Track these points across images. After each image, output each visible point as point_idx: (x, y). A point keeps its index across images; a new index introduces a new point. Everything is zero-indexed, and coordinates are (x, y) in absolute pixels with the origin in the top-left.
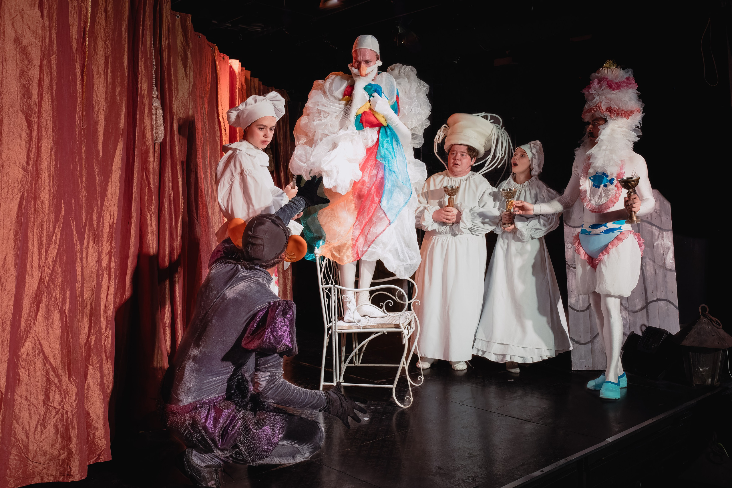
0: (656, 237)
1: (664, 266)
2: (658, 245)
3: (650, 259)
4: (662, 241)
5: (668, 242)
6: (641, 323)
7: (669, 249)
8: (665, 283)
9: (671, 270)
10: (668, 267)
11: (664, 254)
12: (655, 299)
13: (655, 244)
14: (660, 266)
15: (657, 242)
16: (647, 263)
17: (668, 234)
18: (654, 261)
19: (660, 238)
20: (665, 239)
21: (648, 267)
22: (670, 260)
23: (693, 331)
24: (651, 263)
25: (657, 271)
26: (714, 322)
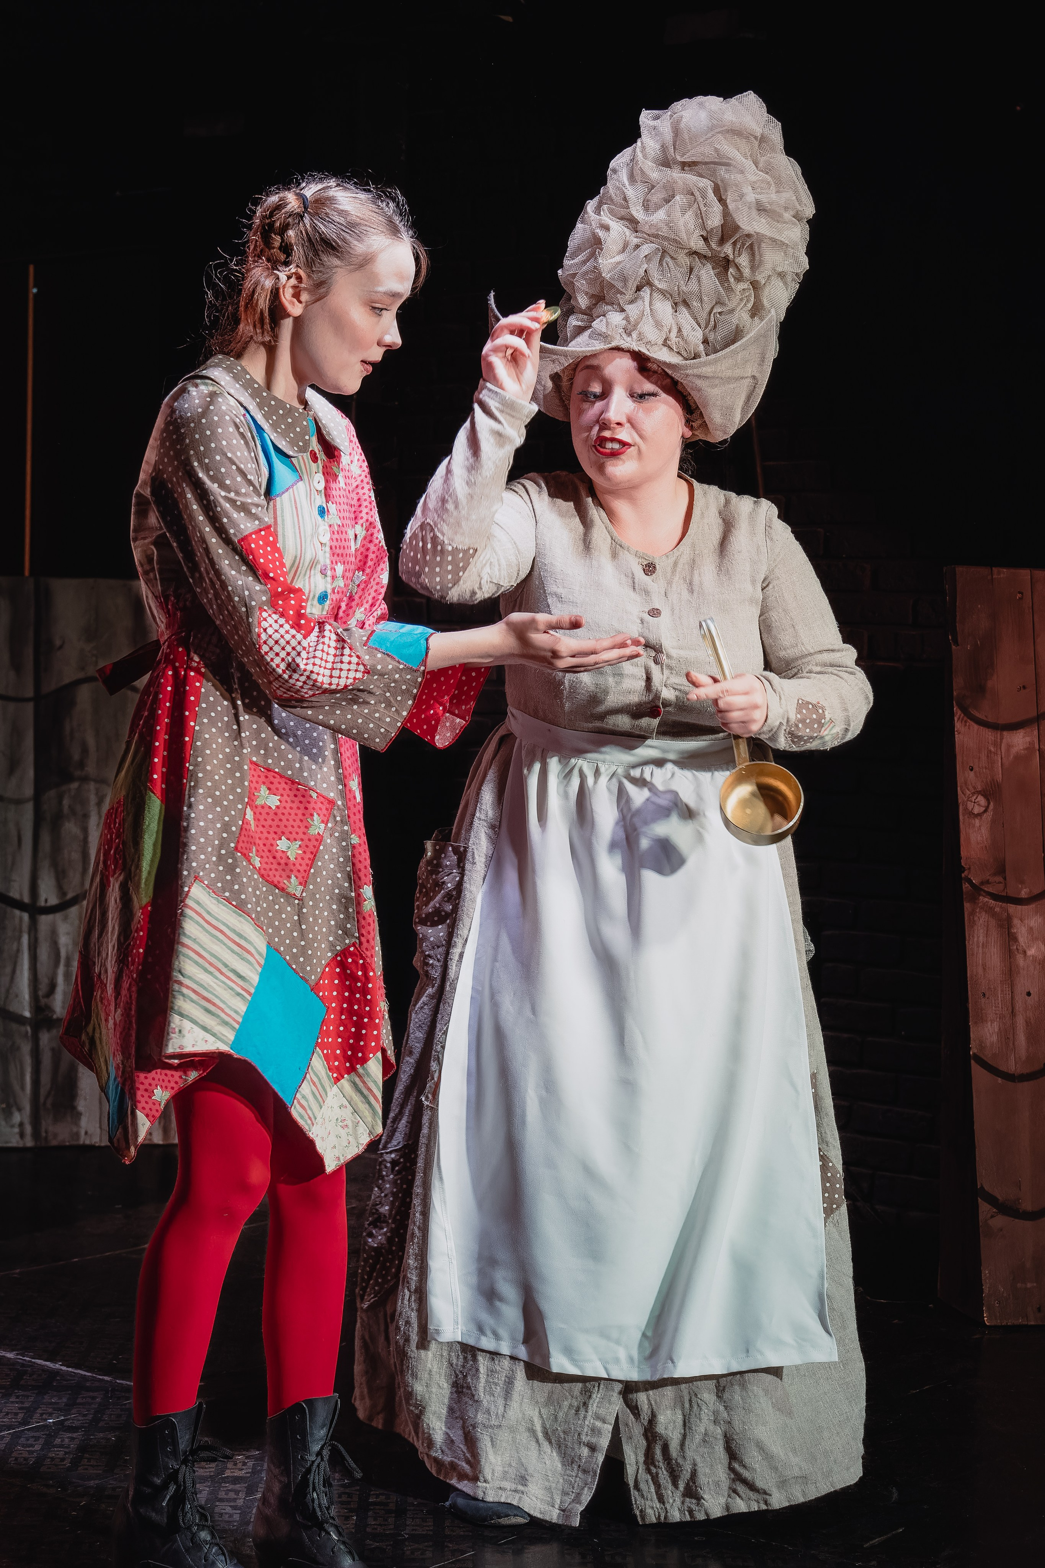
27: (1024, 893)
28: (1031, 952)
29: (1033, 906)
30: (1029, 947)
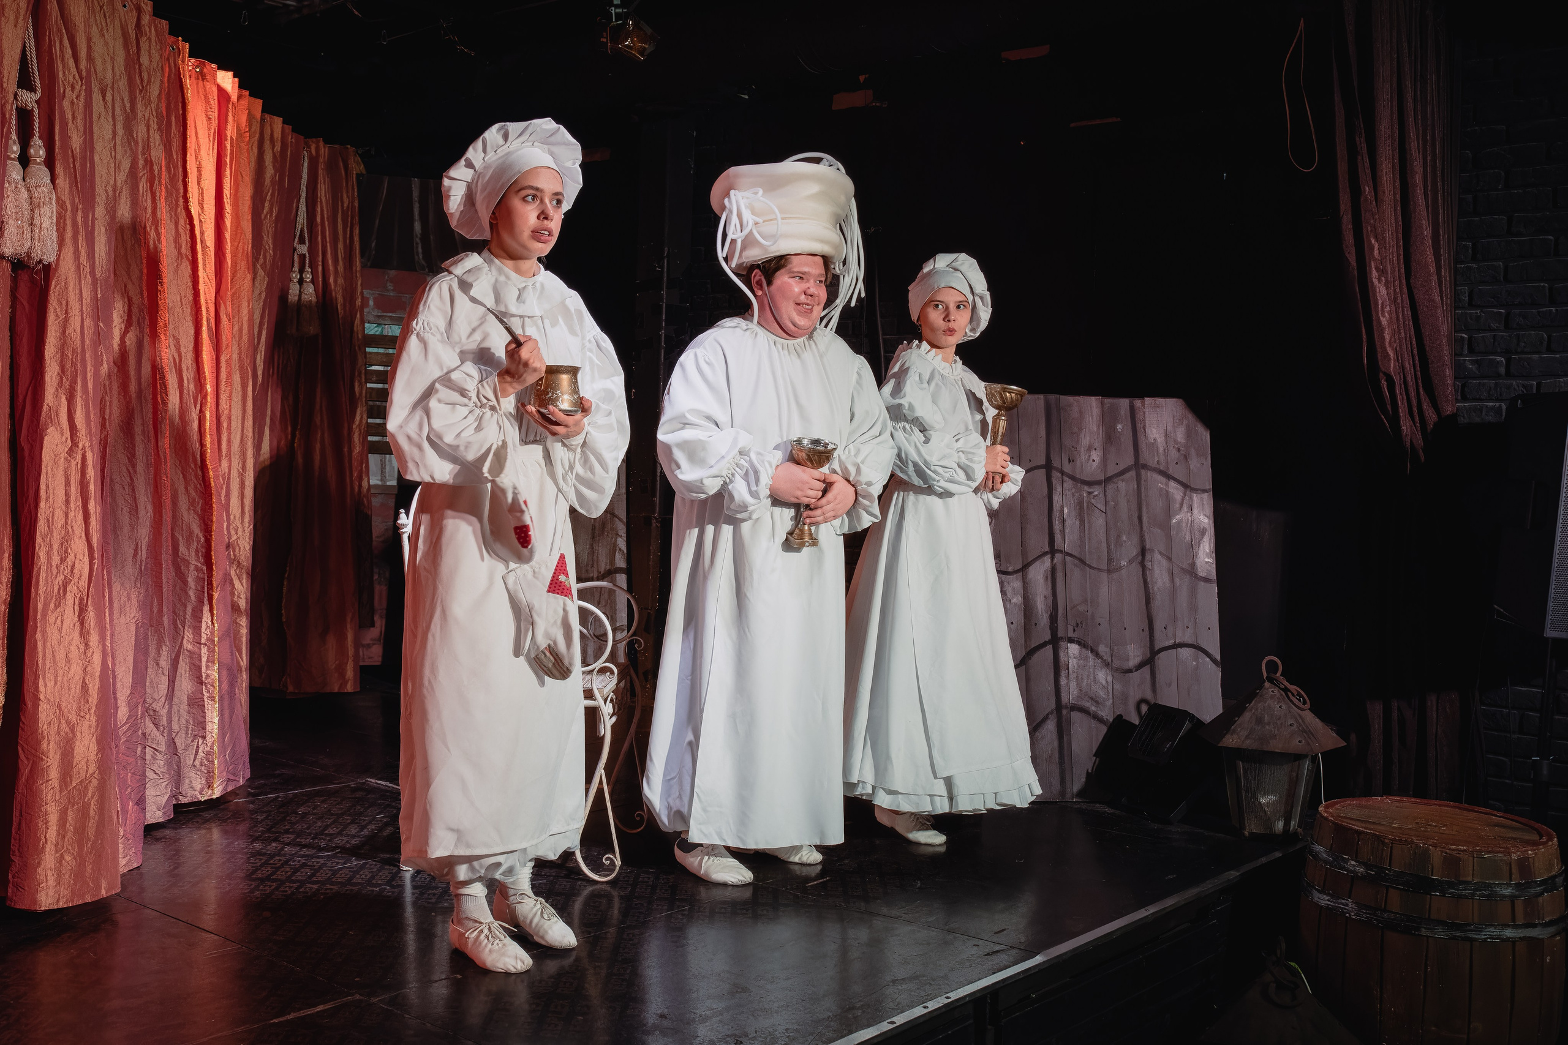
0: (1177, 505)
1: (1191, 571)
2: (1179, 522)
3: (1160, 553)
4: (1190, 514)
5: (1202, 517)
6: (1138, 697)
7: (1203, 532)
8: (1193, 608)
9: (1206, 580)
10: (1202, 573)
11: (1193, 543)
12: (1171, 642)
13: (1174, 521)
14: (1183, 569)
15: (1178, 517)
16: (1156, 563)
17: (1202, 500)
18: (1170, 559)
19: (1185, 508)
20: (1195, 511)
21: (1157, 572)
22: (1205, 557)
23: (1247, 715)
24: (1165, 563)
25: (1177, 581)
26: (1293, 695)
27: (1010, 569)
28: (1014, 601)
29: (1015, 576)
30: (1013, 598)
